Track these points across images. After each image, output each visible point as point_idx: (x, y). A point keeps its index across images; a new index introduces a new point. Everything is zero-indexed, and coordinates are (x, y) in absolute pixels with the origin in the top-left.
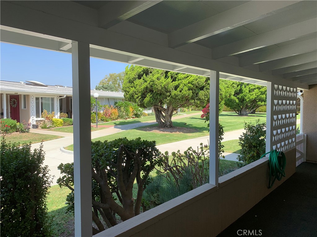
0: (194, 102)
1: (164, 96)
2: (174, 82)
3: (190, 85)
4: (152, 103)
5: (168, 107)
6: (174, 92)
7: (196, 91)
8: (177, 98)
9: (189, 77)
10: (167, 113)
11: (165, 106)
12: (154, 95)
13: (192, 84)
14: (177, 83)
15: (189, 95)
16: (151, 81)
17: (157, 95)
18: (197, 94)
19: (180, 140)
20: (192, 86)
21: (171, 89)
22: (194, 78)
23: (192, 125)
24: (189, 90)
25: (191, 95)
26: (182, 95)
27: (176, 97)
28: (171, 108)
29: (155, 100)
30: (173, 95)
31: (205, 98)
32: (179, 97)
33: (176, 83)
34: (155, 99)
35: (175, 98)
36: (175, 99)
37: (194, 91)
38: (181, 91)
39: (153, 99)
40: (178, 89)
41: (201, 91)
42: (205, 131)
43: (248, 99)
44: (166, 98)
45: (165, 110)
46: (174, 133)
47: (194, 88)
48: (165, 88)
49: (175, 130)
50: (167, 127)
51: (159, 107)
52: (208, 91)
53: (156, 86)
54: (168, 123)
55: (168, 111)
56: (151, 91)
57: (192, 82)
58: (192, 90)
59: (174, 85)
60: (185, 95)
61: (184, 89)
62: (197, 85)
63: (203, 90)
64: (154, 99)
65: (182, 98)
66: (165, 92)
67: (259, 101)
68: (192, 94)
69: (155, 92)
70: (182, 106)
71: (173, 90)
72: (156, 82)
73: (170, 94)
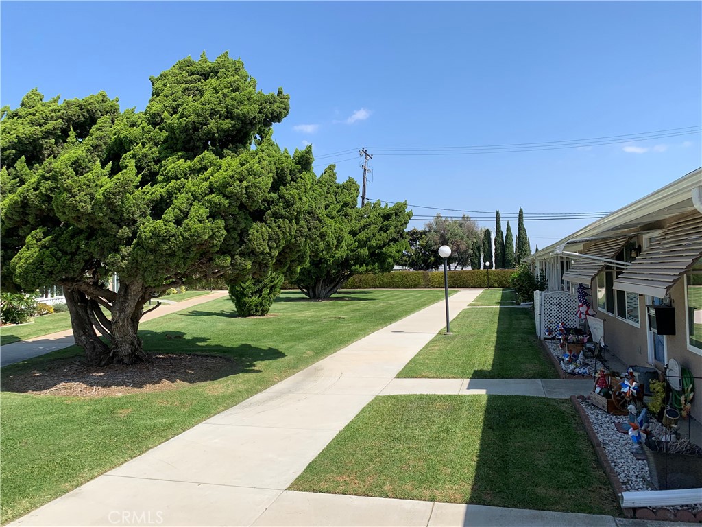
0: (232, 264)
1: (108, 242)
2: (147, 187)
3: (215, 198)
4: (51, 273)
5: (125, 287)
6: (148, 226)
7: (239, 222)
8: (166, 247)
9: (210, 170)
10: (121, 311)
11: (113, 284)
12: (62, 238)
13: (224, 195)
14: (162, 190)
15: (212, 237)
16: (47, 179)
17: (72, 237)
18: (240, 235)
19: (184, 430)
20: (226, 202)
21: (138, 213)
22: (230, 174)
23: (204, 340)
24: (213, 216)
25: (222, 238)
26: (187, 234)
27: (157, 244)
28: (135, 289)
29: (65, 259)
30: (148, 234)
31: (270, 248)
32: (173, 243)
33: (159, 190)
34: (65, 253)
35: (155, 248)
36: (153, 251)
37: (231, 222)
38: (178, 222)
39: (53, 255)
40: (169, 214)
41: (254, 225)
42: (260, 365)
43: (332, 259)
44: (117, 250)
45: (111, 296)
46: (148, 388)
47: (232, 209)
48: (110, 204)
49: (154, 371)
50: (119, 362)
51: (84, 288)
52: (282, 225)
53: (65, 195)
54: (126, 349)
55: (124, 302)
56: (47, 220)
57: (226, 185)
58: (224, 217)
59: (148, 197)
60: (199, 237)
61: (192, 214)
62: (244, 200)
63: (262, 221)
64: (60, 254)
65: (187, 250)
66: (110, 224)
67: (355, 264)
68: (225, 233)
69: (67, 225)
70: (181, 279)
71: (143, 215)
72: (69, 181)
73: (134, 234)
